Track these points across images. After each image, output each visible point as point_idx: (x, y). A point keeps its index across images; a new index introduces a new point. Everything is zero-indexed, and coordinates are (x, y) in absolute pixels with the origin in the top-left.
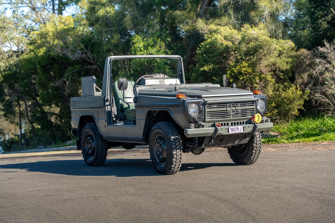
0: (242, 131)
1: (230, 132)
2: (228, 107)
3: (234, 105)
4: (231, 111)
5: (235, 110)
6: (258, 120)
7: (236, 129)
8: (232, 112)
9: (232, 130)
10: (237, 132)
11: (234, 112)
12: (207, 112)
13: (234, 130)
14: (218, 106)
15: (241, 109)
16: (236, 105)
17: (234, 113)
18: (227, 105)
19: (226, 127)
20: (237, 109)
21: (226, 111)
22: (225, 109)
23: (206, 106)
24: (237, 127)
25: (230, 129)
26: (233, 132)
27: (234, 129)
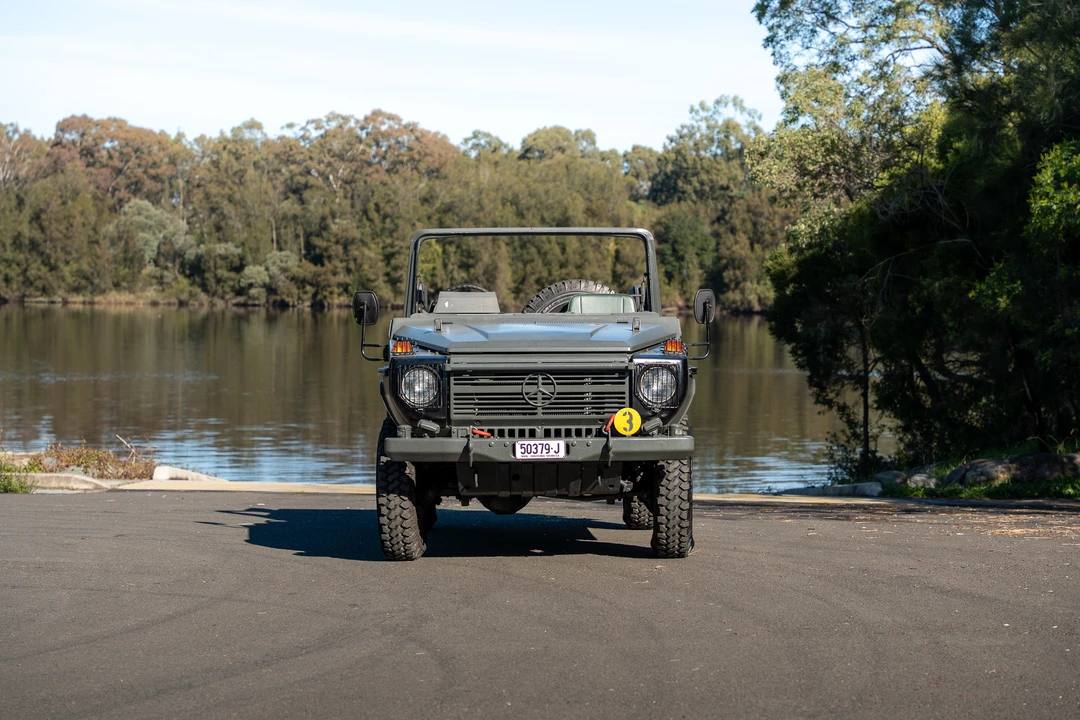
0: (562, 454)
1: (519, 456)
2: (527, 384)
3: (549, 379)
4: (540, 396)
5: (553, 394)
6: (628, 426)
7: (540, 447)
8: (543, 399)
9: (526, 451)
10: (544, 455)
11: (549, 399)
12: (455, 394)
13: (534, 450)
14: (495, 379)
15: (593, 393)
16: (555, 379)
17: (548, 402)
18: (524, 379)
19: (507, 440)
20: (557, 391)
21: (521, 394)
22: (517, 389)
23: (452, 378)
24: (545, 442)
25: (518, 447)
26: (529, 457)
27: (533, 448)
